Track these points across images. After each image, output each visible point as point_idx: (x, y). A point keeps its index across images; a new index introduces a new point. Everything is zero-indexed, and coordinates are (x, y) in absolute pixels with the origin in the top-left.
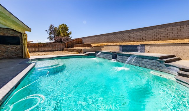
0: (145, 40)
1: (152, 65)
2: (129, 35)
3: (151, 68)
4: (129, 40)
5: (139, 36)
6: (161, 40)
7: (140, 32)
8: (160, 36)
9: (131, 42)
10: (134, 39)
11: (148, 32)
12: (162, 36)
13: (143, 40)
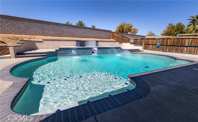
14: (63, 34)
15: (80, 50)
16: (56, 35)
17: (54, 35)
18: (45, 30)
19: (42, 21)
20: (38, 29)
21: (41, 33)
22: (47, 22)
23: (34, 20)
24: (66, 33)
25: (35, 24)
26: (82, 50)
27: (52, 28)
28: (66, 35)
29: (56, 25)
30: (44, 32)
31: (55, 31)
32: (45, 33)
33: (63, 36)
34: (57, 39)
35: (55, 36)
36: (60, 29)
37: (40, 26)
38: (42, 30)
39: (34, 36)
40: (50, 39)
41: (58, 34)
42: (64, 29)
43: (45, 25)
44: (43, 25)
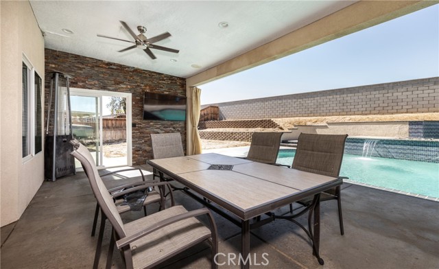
4: (390, 108)
5: (429, 99)
7: (432, 87)
9: (397, 113)
10: (410, 107)
14: (396, 108)
15: (393, 146)
16: (373, 112)
17: (366, 112)
18: (348, 104)
21: (340, 111)
23: (329, 91)
24: (404, 104)
25: (331, 97)
26: (399, 147)
27: (363, 97)
29: (375, 91)
30: (345, 107)
31: (372, 102)
32: (347, 110)
34: (367, 120)
35: (370, 114)
36: (386, 95)
37: (339, 99)
39: (324, 118)
40: (351, 121)
41: (378, 109)
42: (399, 94)
43: (349, 95)
44: (345, 95)
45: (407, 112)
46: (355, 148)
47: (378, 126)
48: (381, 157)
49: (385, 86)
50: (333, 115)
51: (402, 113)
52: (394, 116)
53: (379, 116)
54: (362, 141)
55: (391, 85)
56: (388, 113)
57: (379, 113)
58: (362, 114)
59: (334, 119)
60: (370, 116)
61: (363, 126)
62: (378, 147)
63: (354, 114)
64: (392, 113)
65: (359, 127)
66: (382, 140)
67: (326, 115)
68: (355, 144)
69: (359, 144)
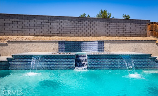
0: (73, 35)
1: (143, 65)
2: (49, 24)
3: (143, 68)
4: (49, 32)
5: (66, 28)
6: (91, 36)
7: (67, 22)
8: (89, 31)
9: (53, 36)
10: (58, 32)
11: (78, 24)
12: (92, 31)
13: (72, 35)
14: (52, 32)
16: (41, 34)
17: (37, 34)
18: (25, 27)
19: (23, 15)
20: (16, 27)
21: (20, 32)
22: (29, 15)
23: (12, 15)
24: (56, 30)
25: (13, 20)
27: (35, 23)
28: (56, 32)
29: (42, 20)
30: (23, 30)
31: (40, 28)
32: (25, 32)
33: (52, 34)
35: (39, 35)
36: (47, 24)
37: (19, 23)
38: (21, 27)
40: (26, 40)
41: (43, 32)
42: (54, 24)
43: (26, 20)
44: (23, 20)
45: (57, 36)
46: (26, 63)
47: (42, 44)
48: (44, 69)
49: (47, 17)
50: (15, 35)
51: (55, 36)
52: (52, 37)
53: (44, 37)
54: (31, 57)
55: (50, 17)
56: (49, 36)
57: (44, 36)
58: (34, 36)
59: (14, 38)
60: (39, 37)
61: (34, 44)
62: (42, 62)
63: (30, 35)
64: (51, 36)
65: (31, 44)
66: (44, 56)
67: (10, 35)
68: (26, 60)
69: (29, 60)
